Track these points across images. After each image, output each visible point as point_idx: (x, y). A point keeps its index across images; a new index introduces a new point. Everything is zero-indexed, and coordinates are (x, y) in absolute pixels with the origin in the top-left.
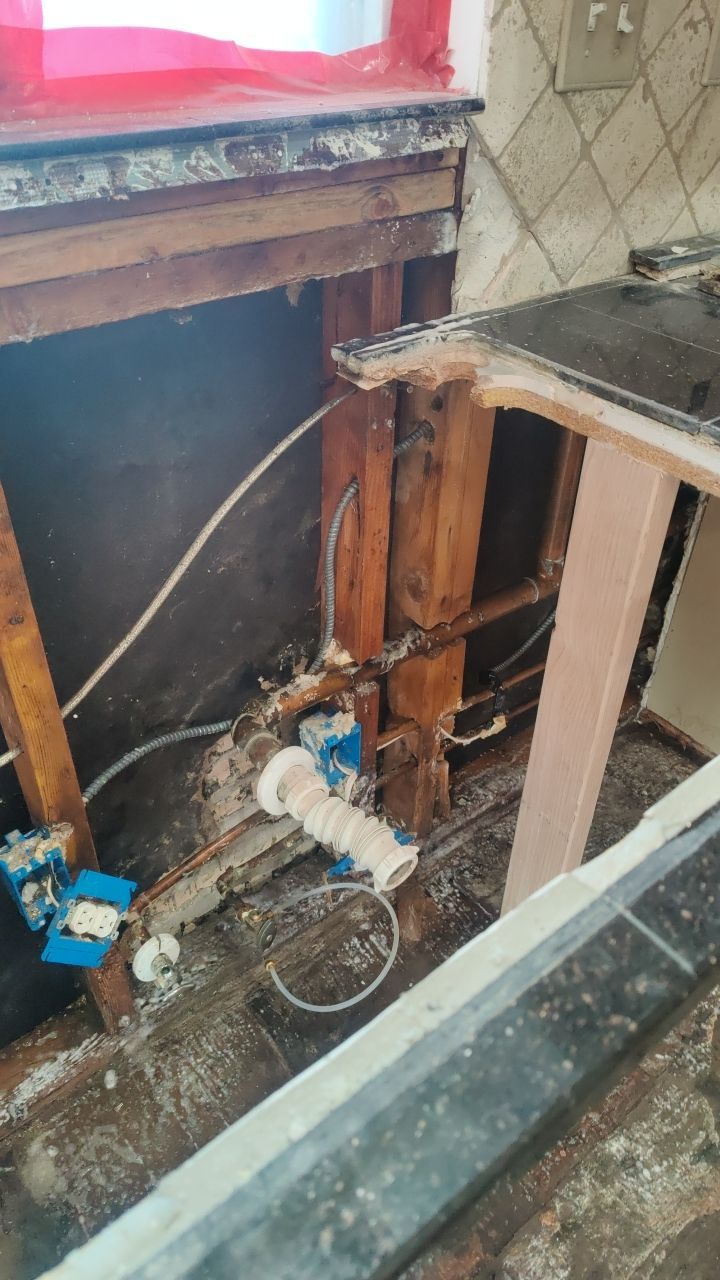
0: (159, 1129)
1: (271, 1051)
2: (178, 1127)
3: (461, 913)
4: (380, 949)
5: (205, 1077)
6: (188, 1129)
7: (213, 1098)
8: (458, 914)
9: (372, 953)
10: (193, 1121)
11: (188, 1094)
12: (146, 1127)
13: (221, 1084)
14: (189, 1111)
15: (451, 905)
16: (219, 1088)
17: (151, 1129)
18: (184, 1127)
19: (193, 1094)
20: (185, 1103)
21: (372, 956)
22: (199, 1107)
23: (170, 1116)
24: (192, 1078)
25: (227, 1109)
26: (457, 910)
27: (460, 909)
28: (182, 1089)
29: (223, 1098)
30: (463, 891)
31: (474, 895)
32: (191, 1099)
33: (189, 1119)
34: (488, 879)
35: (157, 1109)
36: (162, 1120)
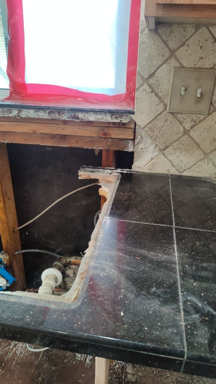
0: (5, 349)
1: (39, 356)
2: (8, 352)
3: (117, 371)
4: (88, 359)
5: (23, 348)
6: (9, 355)
7: (19, 354)
8: (116, 370)
9: (85, 358)
10: (11, 354)
11: (17, 348)
12: (4, 346)
13: (23, 353)
14: (13, 351)
15: (117, 366)
16: (22, 353)
17: (4, 347)
18: (9, 354)
19: (17, 349)
20: (14, 349)
21: (84, 358)
22: (15, 352)
23: (9, 349)
24: (21, 345)
25: (18, 359)
26: (117, 369)
27: (118, 369)
28: (17, 346)
29: (20, 356)
30: (125, 365)
31: (126, 369)
32: (16, 349)
33: (11, 353)
34: (135, 369)
35: (10, 344)
36: (7, 348)
